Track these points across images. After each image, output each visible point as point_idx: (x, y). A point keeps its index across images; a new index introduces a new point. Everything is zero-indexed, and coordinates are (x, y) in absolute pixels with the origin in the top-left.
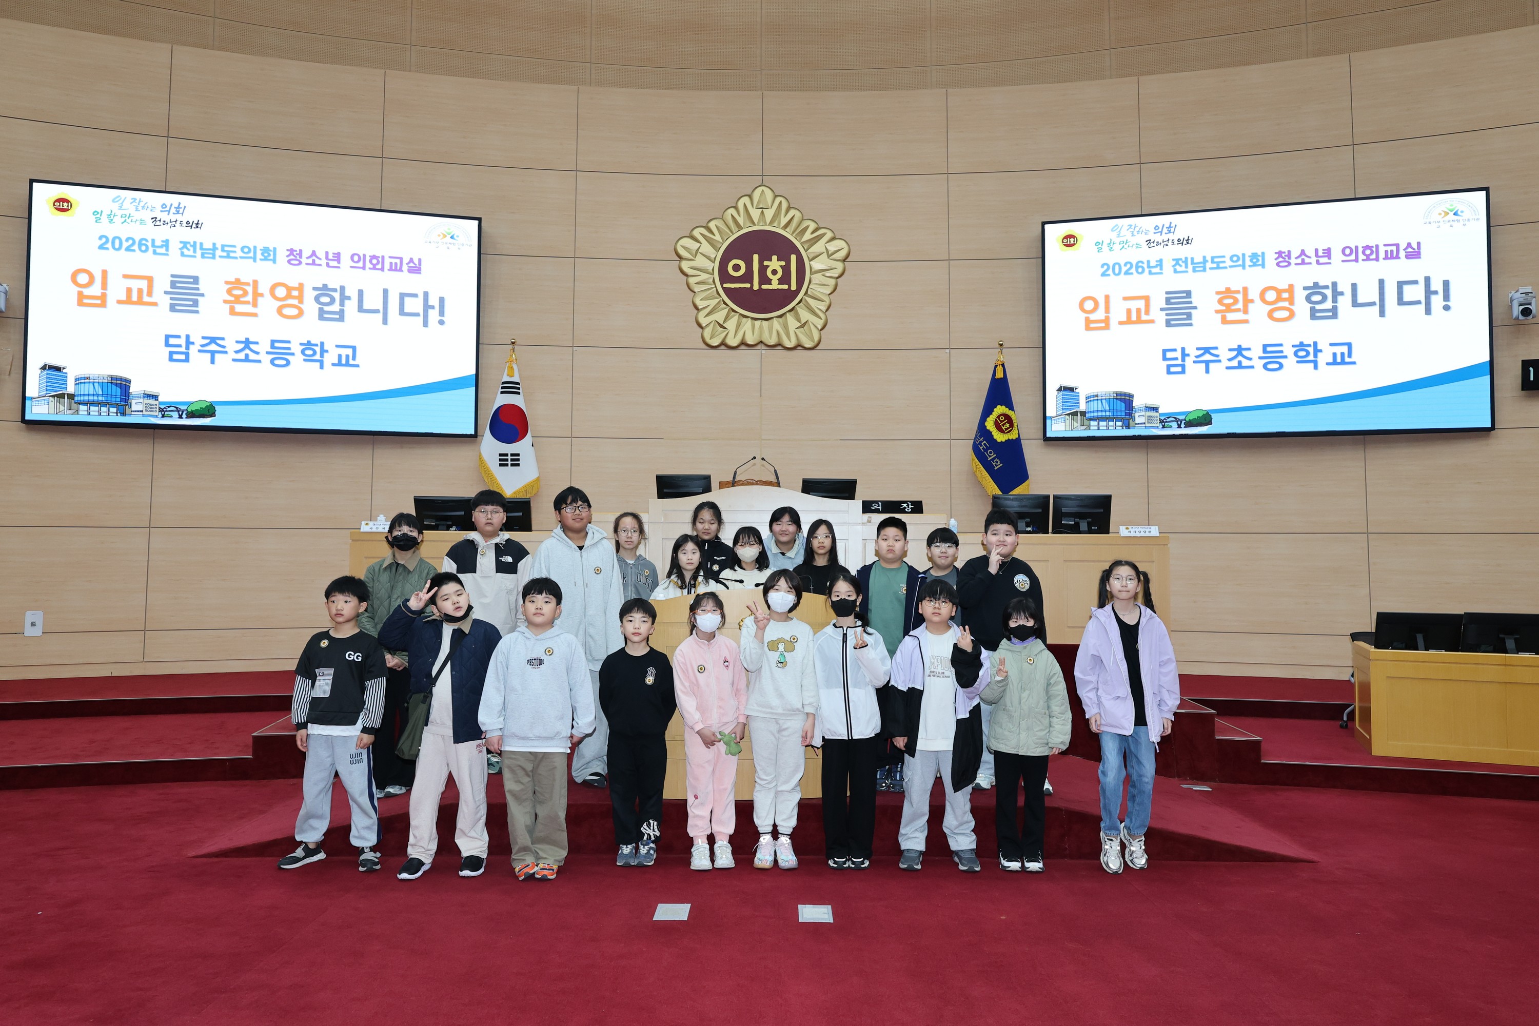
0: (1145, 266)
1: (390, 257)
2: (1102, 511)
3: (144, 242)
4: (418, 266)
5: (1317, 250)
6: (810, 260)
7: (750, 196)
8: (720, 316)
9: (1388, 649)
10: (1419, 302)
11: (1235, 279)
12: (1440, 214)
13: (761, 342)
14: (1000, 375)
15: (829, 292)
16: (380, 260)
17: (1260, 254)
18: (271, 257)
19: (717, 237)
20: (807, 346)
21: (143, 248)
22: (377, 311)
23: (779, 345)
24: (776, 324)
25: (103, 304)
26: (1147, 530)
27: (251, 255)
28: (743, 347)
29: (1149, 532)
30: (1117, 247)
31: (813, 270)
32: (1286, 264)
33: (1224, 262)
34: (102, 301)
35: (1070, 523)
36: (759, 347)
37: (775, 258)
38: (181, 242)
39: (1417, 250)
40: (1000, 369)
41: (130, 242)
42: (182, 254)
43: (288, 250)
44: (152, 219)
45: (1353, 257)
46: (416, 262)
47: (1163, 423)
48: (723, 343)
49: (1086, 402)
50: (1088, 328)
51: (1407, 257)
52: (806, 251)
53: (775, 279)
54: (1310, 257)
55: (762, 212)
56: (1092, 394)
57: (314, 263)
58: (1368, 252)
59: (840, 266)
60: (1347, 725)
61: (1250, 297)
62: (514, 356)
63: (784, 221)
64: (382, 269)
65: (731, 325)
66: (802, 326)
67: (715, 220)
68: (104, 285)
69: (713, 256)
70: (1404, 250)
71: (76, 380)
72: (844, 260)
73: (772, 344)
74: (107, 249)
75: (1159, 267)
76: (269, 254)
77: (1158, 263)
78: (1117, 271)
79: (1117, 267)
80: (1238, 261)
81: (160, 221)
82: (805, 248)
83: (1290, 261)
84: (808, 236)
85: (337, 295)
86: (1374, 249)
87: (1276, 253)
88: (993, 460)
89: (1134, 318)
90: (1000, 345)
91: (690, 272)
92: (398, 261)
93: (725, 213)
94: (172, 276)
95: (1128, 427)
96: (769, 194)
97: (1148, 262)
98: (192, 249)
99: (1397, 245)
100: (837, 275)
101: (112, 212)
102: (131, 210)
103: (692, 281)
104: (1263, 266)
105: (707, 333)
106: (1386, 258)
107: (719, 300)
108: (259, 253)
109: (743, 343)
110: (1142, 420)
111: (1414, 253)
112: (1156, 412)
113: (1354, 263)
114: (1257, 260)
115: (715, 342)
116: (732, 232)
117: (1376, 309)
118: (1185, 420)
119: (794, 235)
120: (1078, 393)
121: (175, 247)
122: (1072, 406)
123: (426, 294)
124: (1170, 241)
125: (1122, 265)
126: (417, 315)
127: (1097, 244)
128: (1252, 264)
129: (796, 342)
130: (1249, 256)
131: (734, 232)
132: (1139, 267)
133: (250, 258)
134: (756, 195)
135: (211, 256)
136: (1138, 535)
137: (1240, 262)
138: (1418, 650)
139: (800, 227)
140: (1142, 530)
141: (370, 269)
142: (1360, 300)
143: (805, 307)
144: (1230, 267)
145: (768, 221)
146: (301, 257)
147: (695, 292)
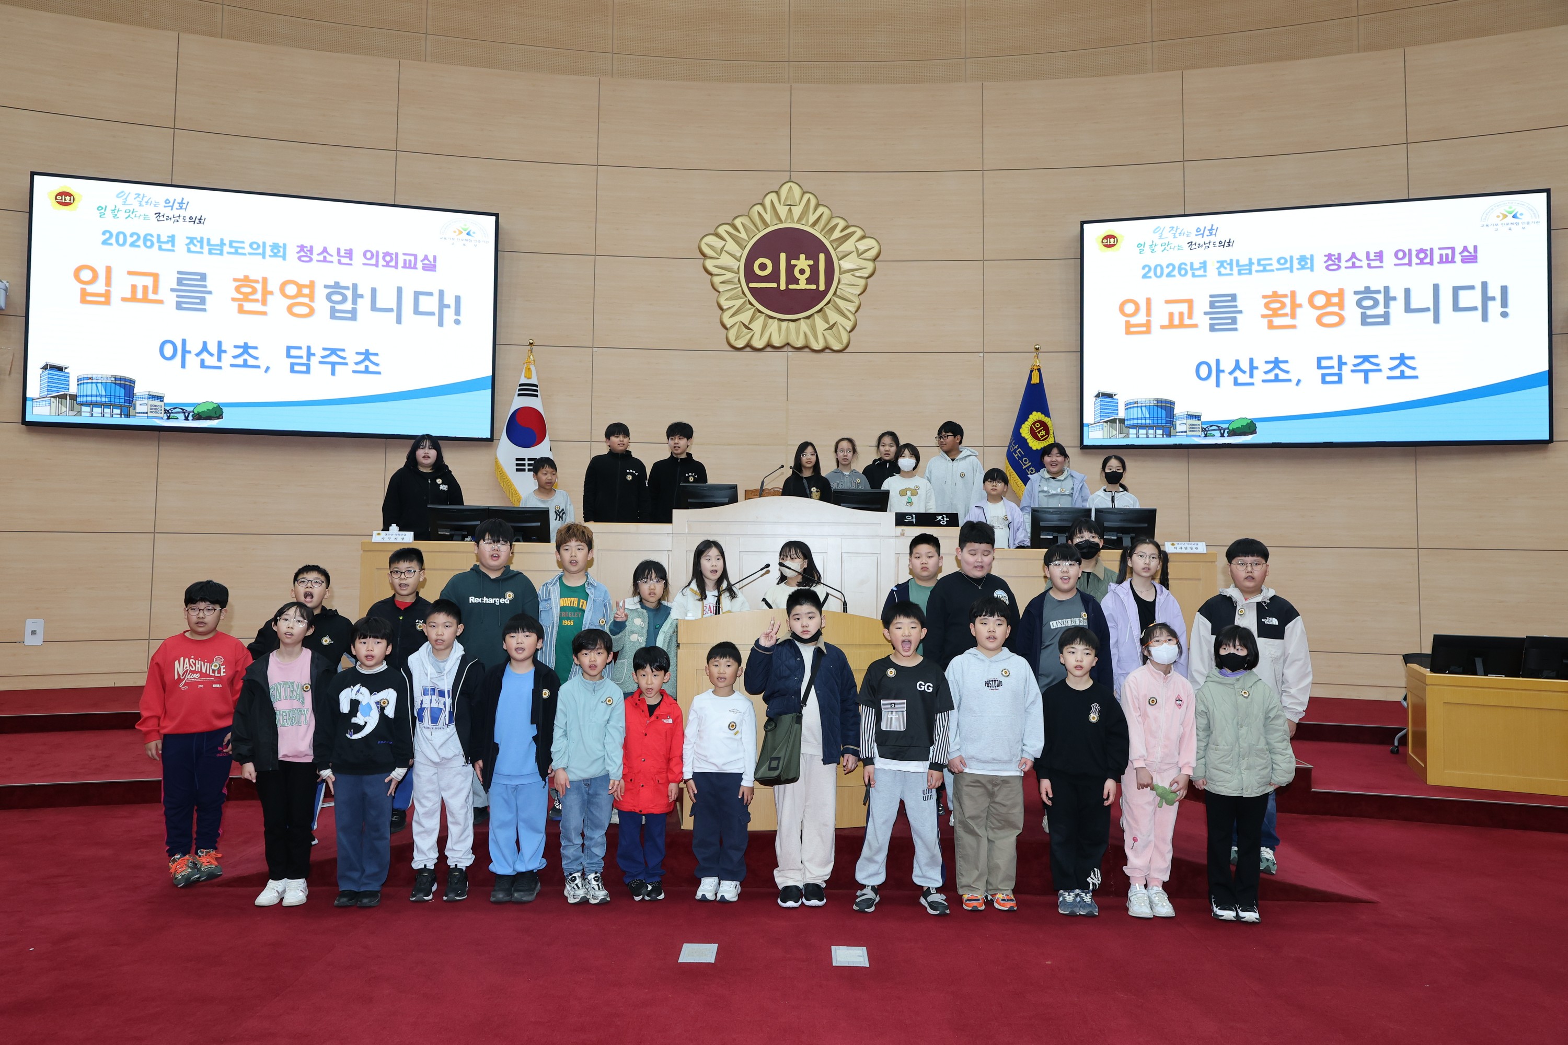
0: (1188, 268)
1: (404, 254)
2: (1146, 525)
3: (149, 237)
4: (433, 263)
5: (1368, 253)
6: (839, 260)
7: (777, 193)
8: (745, 317)
9: (1445, 673)
10: (1475, 309)
11: (1282, 282)
12: (1498, 217)
13: (788, 344)
14: (1035, 380)
15: (859, 293)
16: (394, 256)
17: (1308, 256)
18: (281, 254)
19: (743, 235)
20: (836, 348)
21: (149, 244)
22: (391, 310)
23: (806, 347)
24: (803, 325)
25: (107, 302)
26: (1194, 547)
27: (260, 251)
28: (769, 349)
29: (1196, 548)
30: (1159, 249)
31: (842, 270)
32: (1336, 267)
33: (1271, 265)
34: (106, 298)
35: (1113, 538)
36: (786, 349)
37: (802, 256)
38: (187, 238)
39: (1473, 254)
40: (1035, 374)
41: (135, 237)
42: (189, 251)
43: (298, 246)
44: (156, 214)
45: (1406, 261)
46: (431, 259)
47: (1206, 432)
48: (748, 345)
49: (1126, 409)
50: (1128, 332)
51: (1463, 261)
52: (835, 250)
53: (803, 279)
54: (1361, 260)
55: (790, 209)
56: (1132, 401)
57: (325, 260)
58: (1422, 255)
59: (870, 266)
60: (1398, 750)
61: (1298, 302)
62: (531, 357)
63: (812, 219)
64: (396, 267)
65: (757, 326)
66: (831, 328)
67: (741, 217)
68: (108, 283)
69: (738, 255)
70: (1460, 253)
71: (78, 380)
72: (875, 260)
73: (799, 346)
74: (111, 244)
75: (1202, 269)
76: (278, 250)
77: (1202, 265)
78: (1159, 273)
79: (1159, 269)
80: (1286, 264)
81: (163, 216)
82: (834, 247)
83: (1340, 264)
84: (837, 234)
85: (349, 293)
86: (1428, 253)
87: (1325, 256)
88: (1028, 468)
89: (1176, 322)
90: (1036, 349)
91: (714, 270)
92: (412, 258)
93: (752, 210)
94: (179, 273)
95: (1169, 435)
96: (797, 191)
97: (1192, 264)
98: (198, 245)
99: (1453, 249)
100: (867, 275)
101: (116, 207)
102: (135, 205)
103: (717, 280)
104: (1312, 269)
105: (732, 334)
106: (1441, 262)
107: (744, 300)
108: (268, 249)
109: (769, 345)
110: (1184, 428)
111: (1470, 257)
112: (1198, 420)
113: (1407, 266)
114: (1306, 262)
115: (740, 344)
116: (758, 229)
117: (1430, 315)
118: (1228, 428)
119: (823, 233)
120: (1117, 400)
121: (181, 242)
122: (1111, 413)
123: (441, 293)
124: (1212, 243)
125: (1164, 267)
126: (432, 314)
127: (1139, 245)
128: (1300, 267)
129: (825, 344)
130: (1297, 259)
131: (761, 229)
132: (1182, 269)
133: (259, 254)
134: (784, 191)
135: (218, 252)
136: (1184, 551)
137: (1288, 265)
138: (1477, 675)
139: (829, 224)
140: (1189, 546)
141: (383, 266)
142: (1413, 306)
143: (833, 308)
144: (1278, 269)
145: (796, 219)
146: (311, 254)
147: (719, 292)
